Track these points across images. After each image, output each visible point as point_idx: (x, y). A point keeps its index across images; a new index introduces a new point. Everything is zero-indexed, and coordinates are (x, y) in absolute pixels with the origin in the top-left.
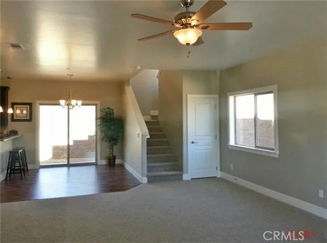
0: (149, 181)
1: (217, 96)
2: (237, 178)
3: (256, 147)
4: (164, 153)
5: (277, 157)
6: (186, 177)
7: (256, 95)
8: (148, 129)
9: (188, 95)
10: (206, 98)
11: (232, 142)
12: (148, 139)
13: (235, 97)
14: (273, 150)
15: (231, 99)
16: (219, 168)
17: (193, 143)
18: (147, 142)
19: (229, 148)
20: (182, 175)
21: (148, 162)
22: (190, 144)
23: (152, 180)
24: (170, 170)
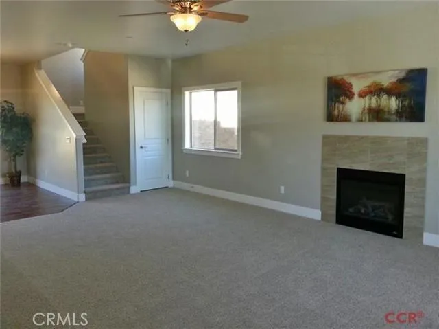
0: (87, 199)
1: (169, 91)
2: (192, 185)
3: (215, 149)
4: (101, 163)
5: (240, 157)
6: (134, 190)
7: (216, 91)
8: (84, 130)
9: (135, 88)
10: (156, 92)
11: (187, 146)
12: (84, 144)
13: (191, 93)
14: (236, 151)
15: (187, 94)
16: (171, 177)
17: (142, 147)
18: (84, 148)
19: (184, 152)
20: (129, 188)
21: (85, 175)
22: (138, 150)
23: (91, 196)
24: (113, 183)
